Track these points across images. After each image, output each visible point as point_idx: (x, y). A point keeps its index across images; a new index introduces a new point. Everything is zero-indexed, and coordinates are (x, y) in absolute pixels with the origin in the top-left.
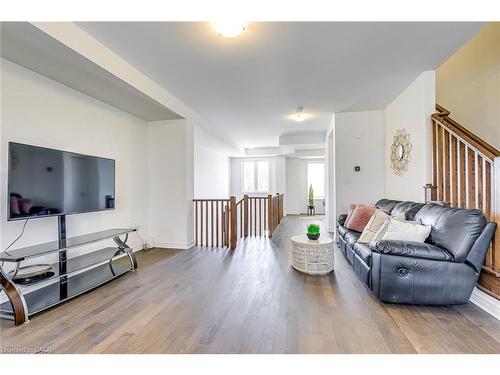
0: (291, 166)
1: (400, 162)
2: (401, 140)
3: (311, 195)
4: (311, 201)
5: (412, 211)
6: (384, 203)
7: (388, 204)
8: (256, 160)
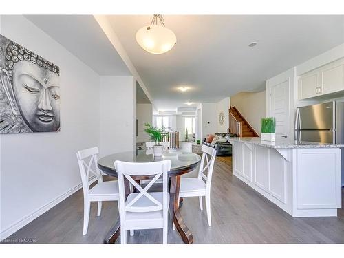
0: (179, 119)
1: (221, 122)
2: (222, 114)
3: (187, 133)
4: (187, 135)
5: (224, 135)
6: (217, 134)
7: (218, 134)
8: (162, 116)
